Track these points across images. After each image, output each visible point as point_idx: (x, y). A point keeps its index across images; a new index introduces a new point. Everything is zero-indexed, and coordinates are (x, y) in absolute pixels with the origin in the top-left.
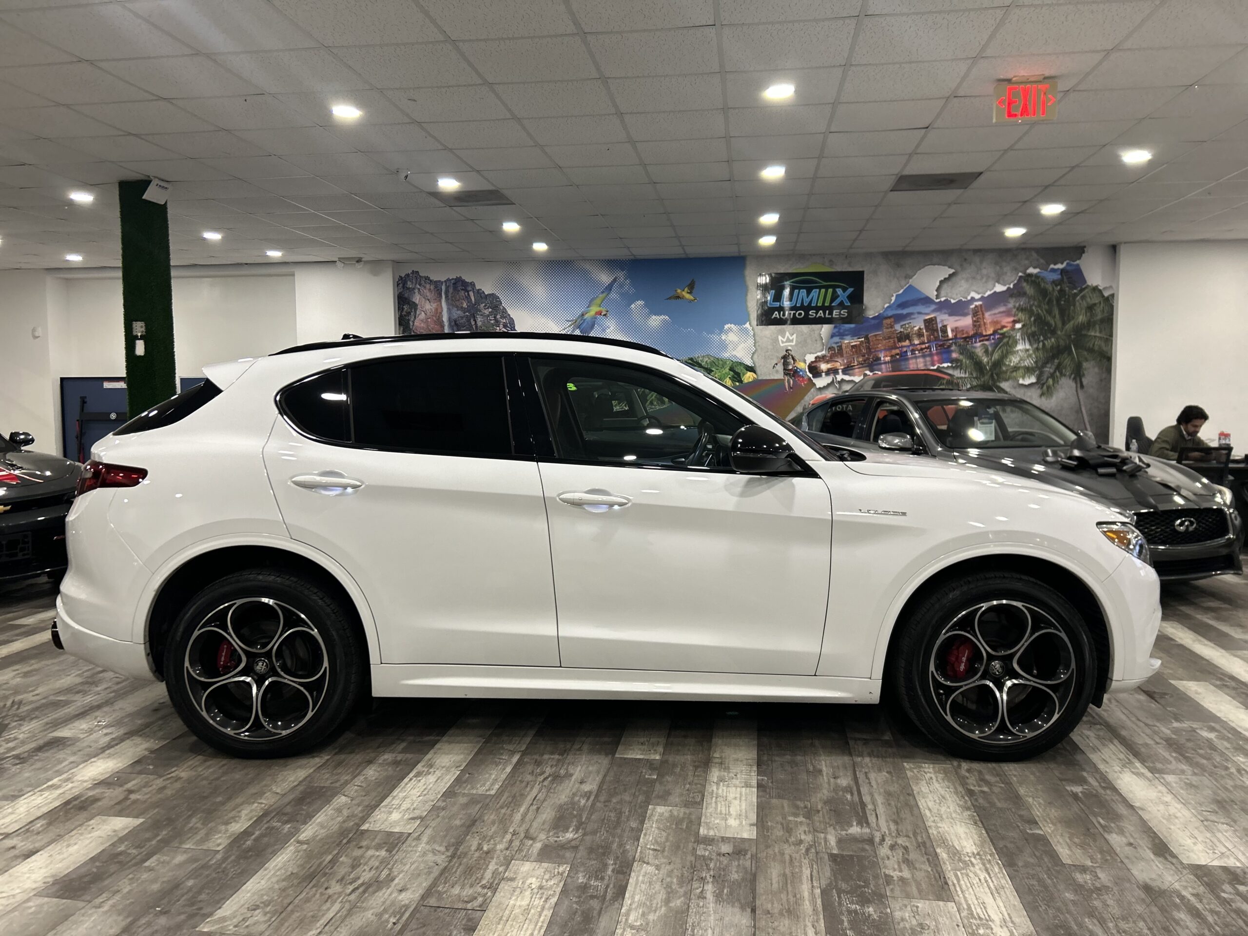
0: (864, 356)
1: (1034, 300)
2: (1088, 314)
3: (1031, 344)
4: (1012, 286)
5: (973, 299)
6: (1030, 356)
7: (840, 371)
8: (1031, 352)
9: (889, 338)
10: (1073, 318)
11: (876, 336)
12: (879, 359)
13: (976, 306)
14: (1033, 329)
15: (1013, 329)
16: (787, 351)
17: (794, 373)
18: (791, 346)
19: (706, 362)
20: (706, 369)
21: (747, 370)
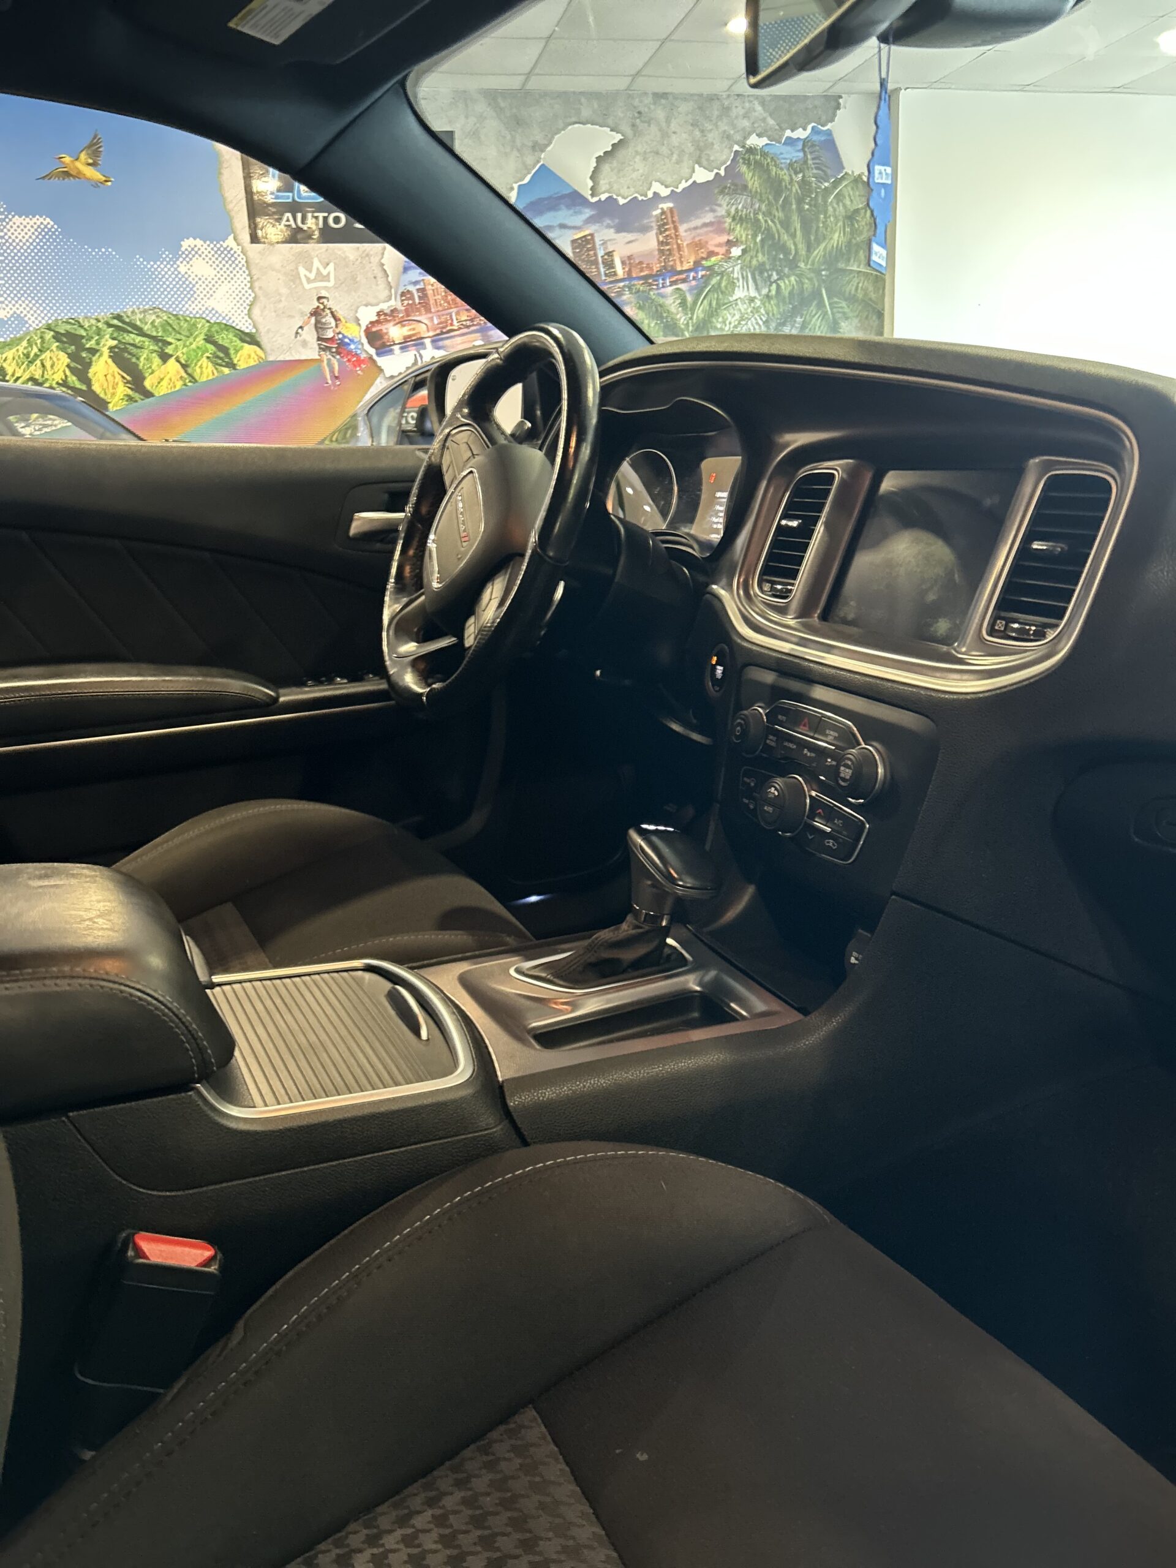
1: (761, 201)
2: (848, 229)
3: (757, 289)
4: (722, 173)
5: (657, 198)
6: (756, 310)
7: (427, 342)
8: (758, 303)
10: (825, 238)
13: (663, 213)
14: (760, 255)
15: (727, 257)
16: (319, 298)
17: (339, 346)
18: (325, 288)
19: (153, 323)
20: (154, 339)
21: (243, 341)
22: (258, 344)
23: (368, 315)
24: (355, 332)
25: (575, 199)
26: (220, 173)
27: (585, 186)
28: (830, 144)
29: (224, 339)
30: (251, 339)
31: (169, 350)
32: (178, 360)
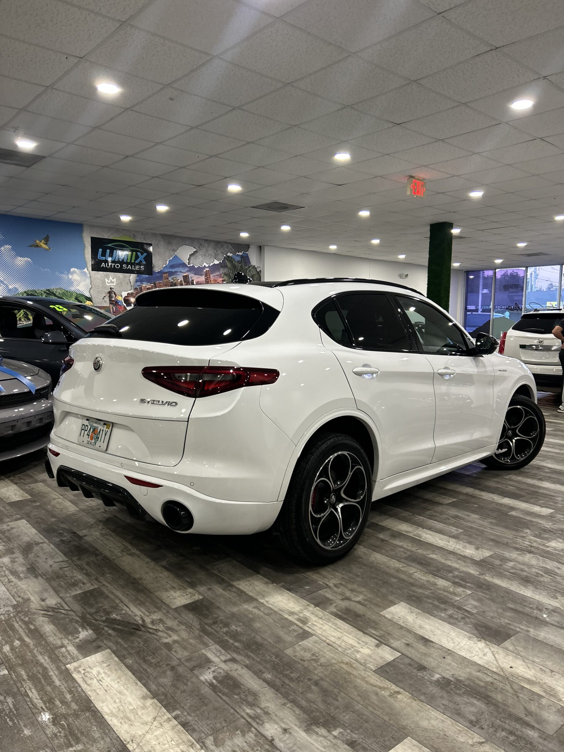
1: (231, 270)
4: (221, 262)
5: (205, 267)
11: (159, 283)
13: (206, 271)
16: (111, 288)
17: (115, 303)
18: (113, 285)
19: (59, 293)
21: (87, 300)
22: (91, 301)
23: (124, 294)
24: (121, 299)
25: (184, 265)
26: (84, 250)
27: (187, 262)
28: (247, 257)
29: (81, 299)
30: (89, 299)
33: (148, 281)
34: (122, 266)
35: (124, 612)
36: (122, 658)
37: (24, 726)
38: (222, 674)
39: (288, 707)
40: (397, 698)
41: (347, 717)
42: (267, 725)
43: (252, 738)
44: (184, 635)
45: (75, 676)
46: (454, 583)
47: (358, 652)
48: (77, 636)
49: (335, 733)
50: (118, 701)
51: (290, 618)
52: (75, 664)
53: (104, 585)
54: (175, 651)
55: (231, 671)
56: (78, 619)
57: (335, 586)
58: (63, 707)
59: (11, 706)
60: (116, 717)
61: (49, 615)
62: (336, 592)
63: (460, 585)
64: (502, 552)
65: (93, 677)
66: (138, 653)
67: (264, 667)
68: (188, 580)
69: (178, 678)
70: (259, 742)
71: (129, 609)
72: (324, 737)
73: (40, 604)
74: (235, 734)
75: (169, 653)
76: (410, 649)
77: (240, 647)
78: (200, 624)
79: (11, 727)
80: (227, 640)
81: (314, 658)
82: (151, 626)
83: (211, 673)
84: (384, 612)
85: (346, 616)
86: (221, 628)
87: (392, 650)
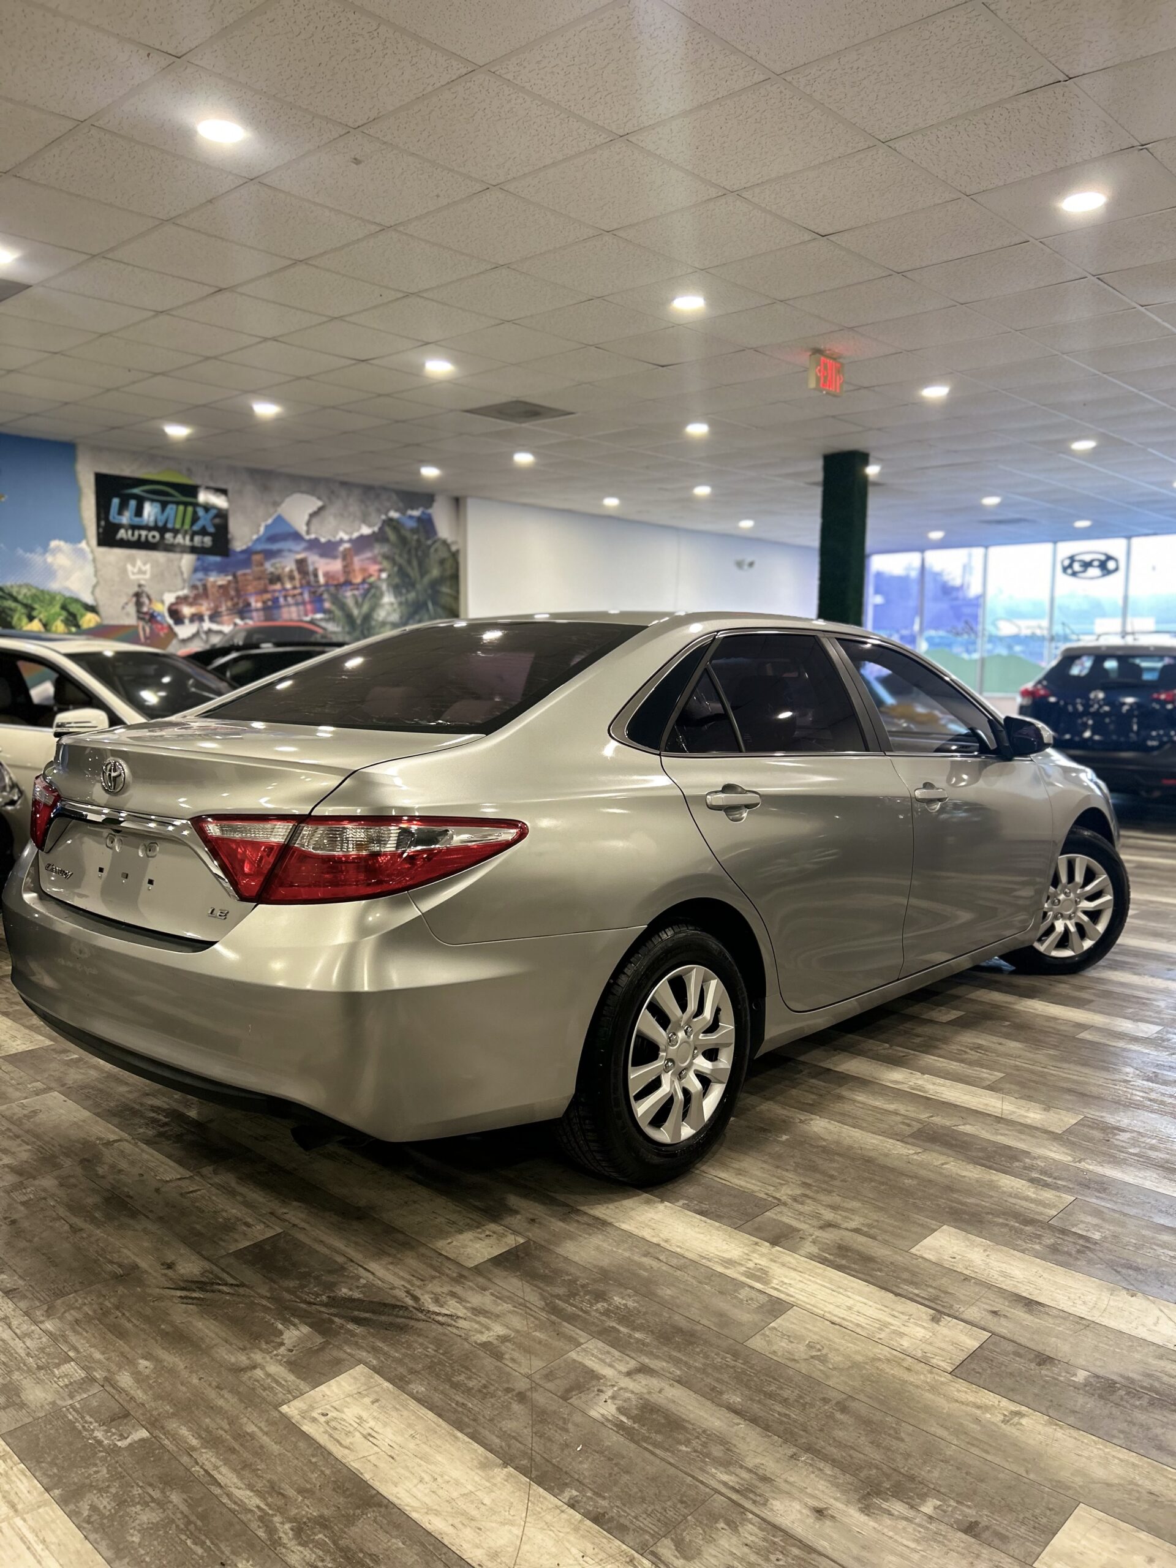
0: (232, 599)
1: (396, 547)
2: (440, 569)
3: (396, 597)
4: (377, 530)
5: (341, 541)
6: (394, 610)
7: (206, 618)
8: (396, 606)
9: (259, 578)
10: (429, 572)
11: (244, 575)
12: (249, 605)
13: (345, 549)
14: (396, 580)
15: (379, 578)
16: (140, 586)
17: (152, 618)
18: (144, 579)
19: (25, 595)
20: (26, 606)
21: (87, 610)
22: (97, 613)
23: (170, 598)
25: (296, 536)
26: (81, 503)
27: (302, 529)
28: (430, 521)
29: (73, 608)
30: (92, 609)
31: (35, 613)
32: (40, 620)
33: (222, 570)
34: (162, 537)
35: (363, 1281)
36: (400, 1382)
37: (233, 1552)
38: (634, 1403)
39: (806, 1463)
40: (1021, 1424)
41: (936, 1474)
42: (777, 1505)
43: (756, 1535)
44: (517, 1322)
45: (307, 1428)
46: (1032, 1181)
47: (902, 1335)
48: (278, 1340)
49: (928, 1508)
50: (427, 1478)
51: (730, 1272)
52: (297, 1403)
53: (294, 1225)
54: (513, 1360)
55: (649, 1393)
56: (264, 1302)
57: (795, 1200)
58: (307, 1502)
59: (184, 1508)
60: (437, 1513)
61: (196, 1298)
62: (801, 1213)
63: (1047, 1185)
64: (1097, 1114)
65: (352, 1429)
66: (430, 1368)
67: (718, 1380)
68: (477, 1204)
69: (541, 1417)
70: (774, 1543)
71: (373, 1274)
72: (906, 1519)
73: (165, 1275)
74: (717, 1529)
75: (499, 1364)
76: (1003, 1321)
77: (648, 1340)
78: (544, 1298)
79: (202, 1558)
80: (613, 1327)
81: (814, 1353)
82: (437, 1309)
83: (609, 1401)
84: (917, 1247)
85: (844, 1262)
86: (592, 1305)
87: (969, 1327)
